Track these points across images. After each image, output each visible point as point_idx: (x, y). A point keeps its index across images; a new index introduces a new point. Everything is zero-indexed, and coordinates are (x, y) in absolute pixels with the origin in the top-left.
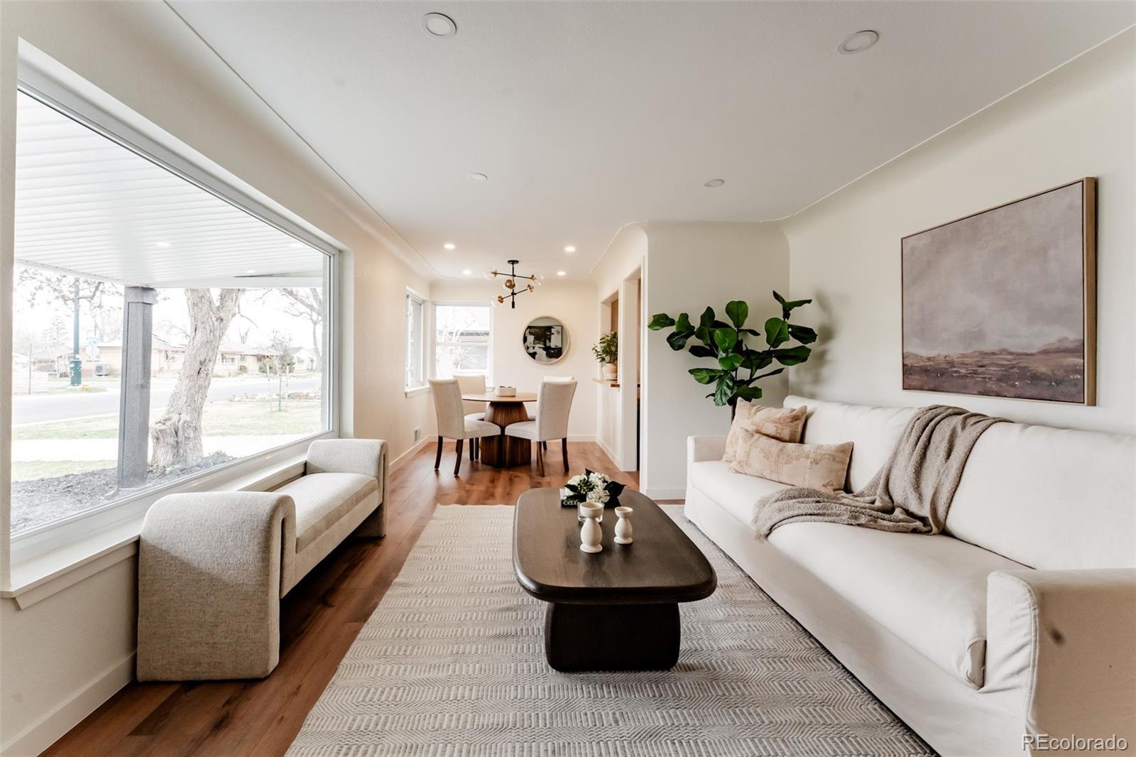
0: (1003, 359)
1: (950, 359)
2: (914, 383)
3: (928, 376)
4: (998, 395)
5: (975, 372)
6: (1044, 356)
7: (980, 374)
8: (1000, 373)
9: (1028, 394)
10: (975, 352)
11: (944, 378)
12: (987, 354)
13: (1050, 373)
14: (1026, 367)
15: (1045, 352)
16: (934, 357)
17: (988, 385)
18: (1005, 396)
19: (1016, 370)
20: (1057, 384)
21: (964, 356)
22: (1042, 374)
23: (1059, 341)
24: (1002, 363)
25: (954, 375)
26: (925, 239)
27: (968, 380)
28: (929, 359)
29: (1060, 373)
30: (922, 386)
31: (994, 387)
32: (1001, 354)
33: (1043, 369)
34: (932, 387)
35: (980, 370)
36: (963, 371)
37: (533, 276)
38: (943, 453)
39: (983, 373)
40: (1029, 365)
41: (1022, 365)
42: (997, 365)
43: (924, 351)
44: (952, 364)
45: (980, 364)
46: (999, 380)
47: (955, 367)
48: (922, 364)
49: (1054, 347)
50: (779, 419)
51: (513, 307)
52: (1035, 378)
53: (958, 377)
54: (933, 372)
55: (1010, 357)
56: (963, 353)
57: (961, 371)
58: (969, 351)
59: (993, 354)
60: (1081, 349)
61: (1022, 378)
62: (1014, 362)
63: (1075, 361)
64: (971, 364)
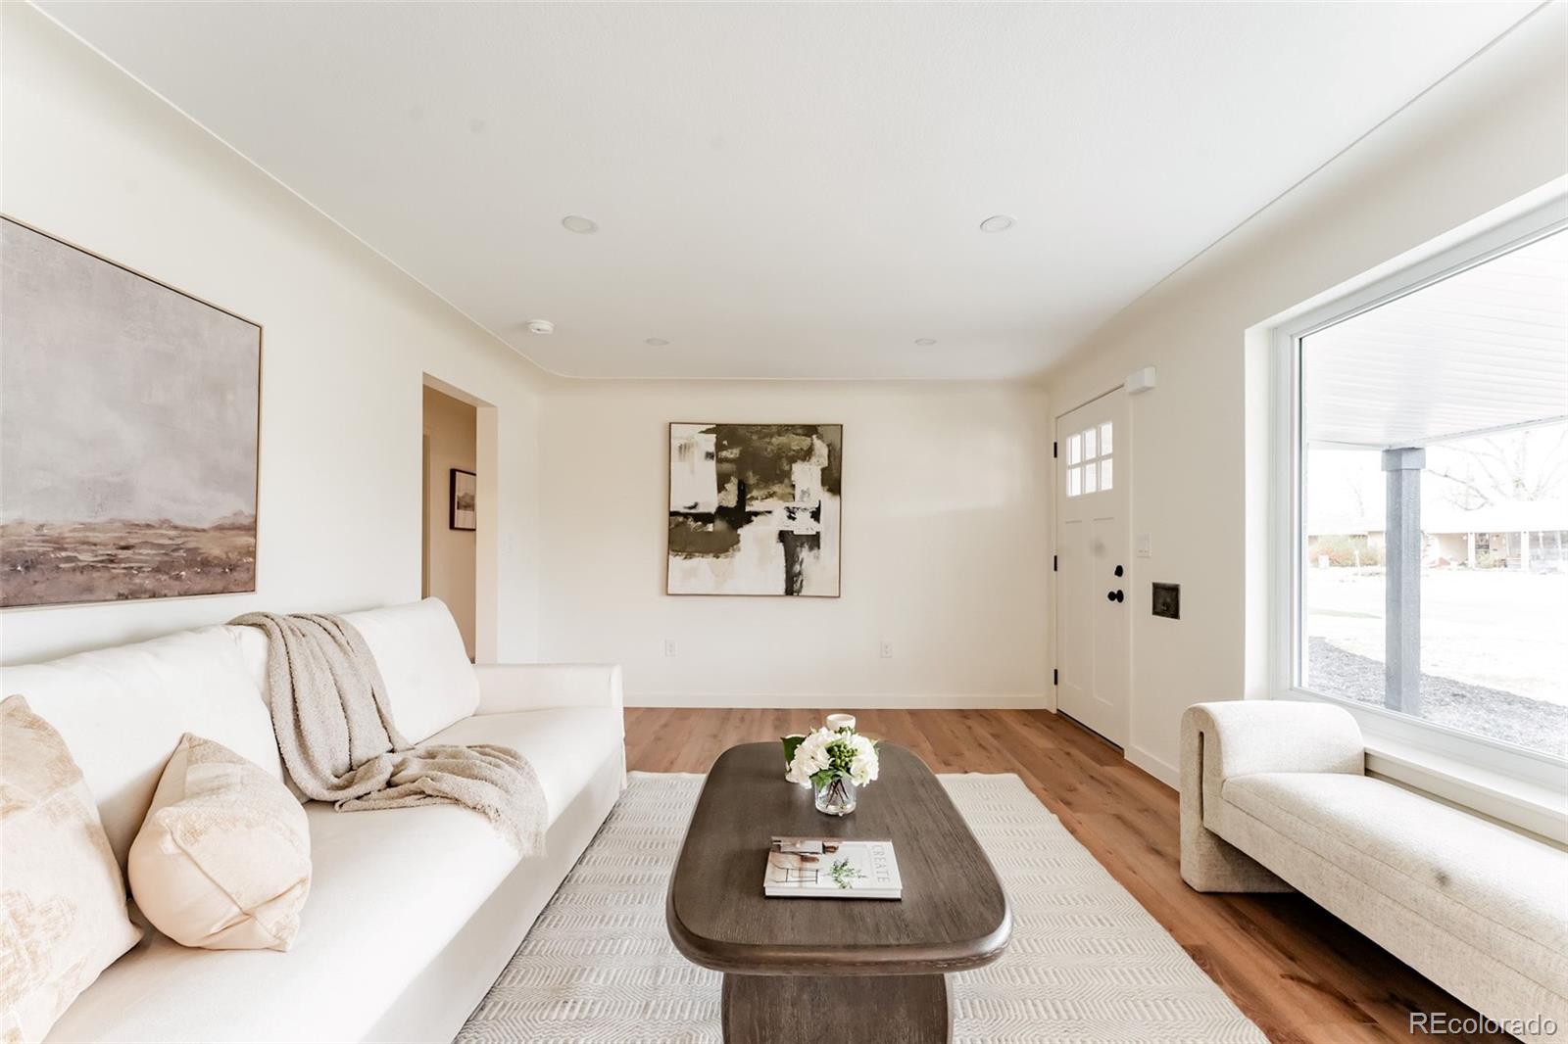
0: (163, 535)
1: (52, 533)
4: (153, 597)
5: (112, 560)
6: (218, 534)
7: (121, 561)
8: (159, 559)
9: (198, 588)
10: (112, 521)
11: (34, 574)
12: (137, 525)
13: (224, 556)
14: (196, 549)
15: (220, 528)
17: (137, 581)
18: (165, 596)
19: (182, 553)
20: (231, 570)
21: (89, 528)
22: (215, 557)
23: (235, 514)
24: (161, 541)
25: (63, 566)
27: (96, 575)
29: (233, 556)
31: (149, 584)
32: (160, 527)
33: (215, 551)
34: (2, 598)
35: (123, 554)
36: (85, 557)
39: (127, 560)
40: (200, 546)
41: (191, 545)
42: (154, 545)
44: (57, 543)
45: (123, 544)
46: (157, 570)
47: (62, 549)
49: (228, 522)
52: (205, 564)
53: (72, 568)
54: (3, 562)
55: (173, 533)
56: (89, 520)
57: (82, 557)
58: (101, 519)
59: (148, 526)
60: (252, 529)
61: (189, 564)
62: (179, 541)
63: (244, 540)
64: (105, 545)
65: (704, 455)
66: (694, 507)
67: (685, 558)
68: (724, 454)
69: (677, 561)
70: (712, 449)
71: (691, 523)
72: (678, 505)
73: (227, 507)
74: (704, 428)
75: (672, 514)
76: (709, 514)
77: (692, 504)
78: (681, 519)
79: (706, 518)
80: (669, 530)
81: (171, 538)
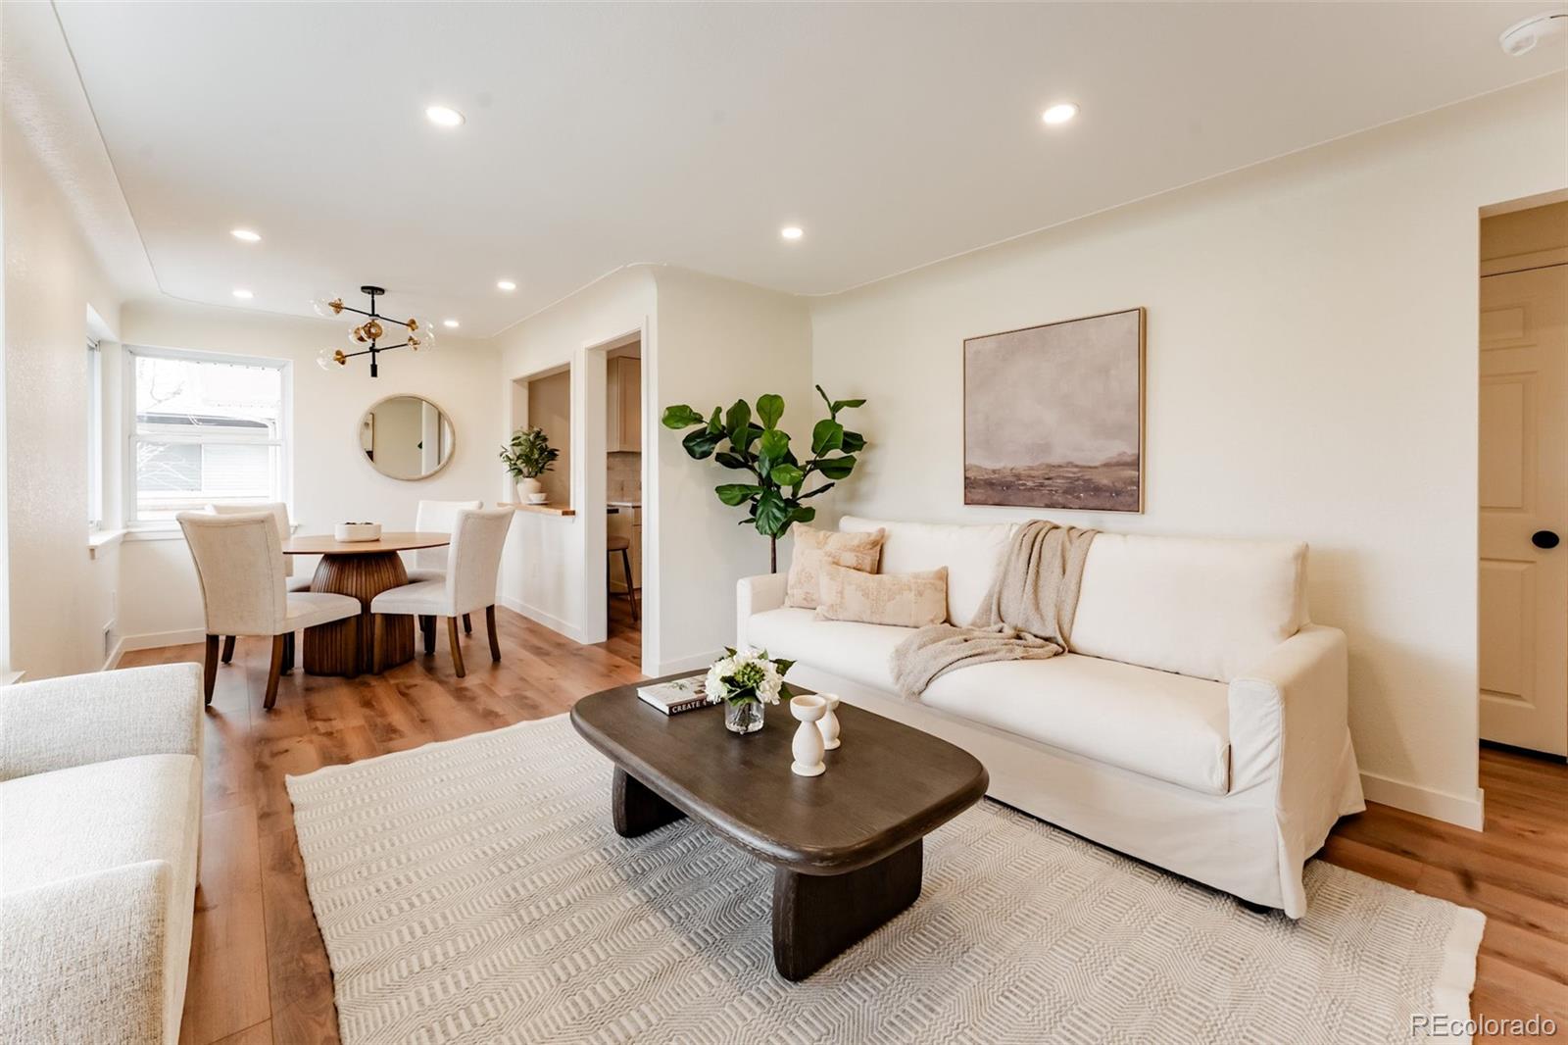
0: (1069, 472)
1: (1016, 472)
2: (977, 497)
3: (993, 489)
4: (1064, 508)
5: (1042, 485)
6: (1105, 469)
7: (1046, 486)
8: (1066, 485)
9: (1091, 505)
10: (1040, 465)
11: (1009, 491)
12: (1053, 466)
13: (1111, 485)
14: (1090, 480)
15: (1107, 465)
16: (999, 470)
17: (1055, 498)
18: (1071, 508)
20: (1117, 495)
21: (1031, 468)
22: (1105, 486)
23: (1119, 455)
24: (1068, 475)
25: (1022, 488)
26: (991, 344)
27: (1035, 493)
28: (994, 472)
29: (1119, 485)
30: (986, 500)
31: (1061, 500)
32: (1067, 466)
33: (1105, 481)
34: (997, 501)
35: (1047, 482)
36: (1030, 484)
37: (413, 322)
38: (1058, 571)
39: (1050, 486)
40: (1093, 477)
41: (1086, 477)
42: (1064, 478)
43: (989, 463)
44: (1018, 477)
45: (1047, 477)
46: (1065, 492)
47: (1020, 480)
48: (986, 477)
49: (1115, 460)
50: (858, 546)
51: (374, 373)
52: (1097, 490)
53: (1024, 490)
54: (1000, 485)
55: (1075, 470)
56: (1031, 465)
57: (1028, 483)
58: (1037, 463)
59: (1060, 466)
60: (1137, 463)
61: (1086, 490)
62: (1079, 475)
63: (1131, 473)
64: (1038, 477)
73: (1120, 448)
81: (1074, 473)
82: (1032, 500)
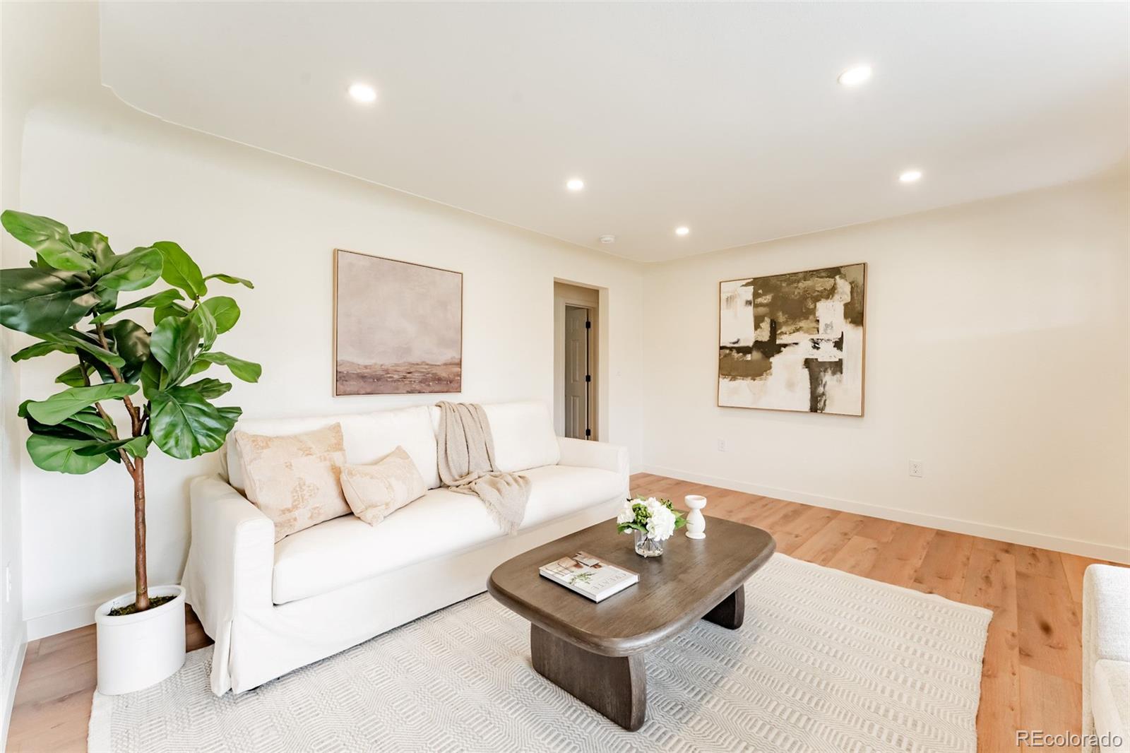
0: (423, 368)
1: (386, 368)
2: (348, 389)
3: (364, 382)
4: (420, 392)
5: (405, 377)
6: (445, 367)
7: (408, 378)
8: (422, 377)
9: (437, 390)
10: (404, 363)
11: (380, 383)
12: (413, 364)
13: (447, 376)
15: (445, 364)
16: (370, 366)
17: (414, 386)
18: (424, 393)
19: (430, 375)
20: (451, 383)
21: (397, 365)
22: (444, 377)
23: (452, 358)
24: (422, 370)
25: (389, 380)
27: (399, 383)
28: (366, 367)
29: (451, 377)
30: (357, 391)
31: (418, 387)
32: (422, 365)
33: (443, 374)
34: (369, 391)
35: (408, 375)
36: (396, 377)
39: (411, 378)
40: (437, 372)
41: (434, 372)
42: (420, 372)
43: (357, 359)
44: (387, 371)
45: (408, 371)
46: (421, 382)
47: (388, 373)
48: (359, 371)
49: (449, 362)
52: (440, 380)
53: (392, 381)
54: (370, 378)
55: (427, 367)
56: (396, 362)
57: (395, 376)
58: (401, 362)
59: (418, 364)
60: (459, 364)
61: (433, 380)
62: (429, 370)
63: (456, 369)
64: (402, 372)
65: (744, 303)
66: (737, 342)
67: (731, 380)
68: (759, 300)
69: (725, 382)
70: (750, 298)
71: (734, 354)
72: (726, 342)
73: (448, 355)
74: (744, 282)
75: (722, 348)
76: (748, 347)
77: (735, 340)
78: (727, 351)
79: (745, 350)
80: (720, 360)
81: (426, 369)
82: (397, 389)
